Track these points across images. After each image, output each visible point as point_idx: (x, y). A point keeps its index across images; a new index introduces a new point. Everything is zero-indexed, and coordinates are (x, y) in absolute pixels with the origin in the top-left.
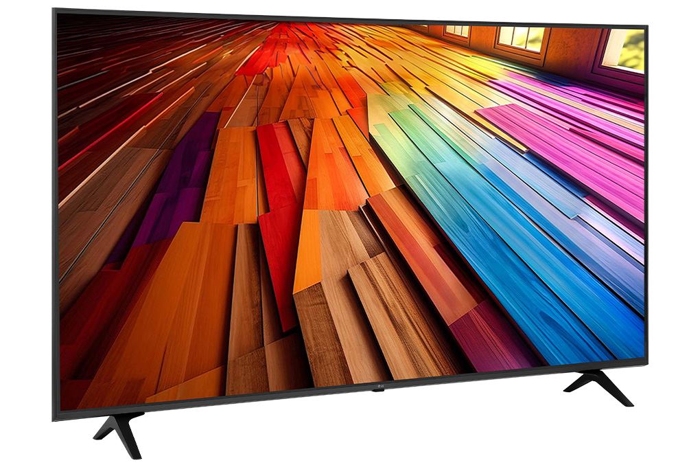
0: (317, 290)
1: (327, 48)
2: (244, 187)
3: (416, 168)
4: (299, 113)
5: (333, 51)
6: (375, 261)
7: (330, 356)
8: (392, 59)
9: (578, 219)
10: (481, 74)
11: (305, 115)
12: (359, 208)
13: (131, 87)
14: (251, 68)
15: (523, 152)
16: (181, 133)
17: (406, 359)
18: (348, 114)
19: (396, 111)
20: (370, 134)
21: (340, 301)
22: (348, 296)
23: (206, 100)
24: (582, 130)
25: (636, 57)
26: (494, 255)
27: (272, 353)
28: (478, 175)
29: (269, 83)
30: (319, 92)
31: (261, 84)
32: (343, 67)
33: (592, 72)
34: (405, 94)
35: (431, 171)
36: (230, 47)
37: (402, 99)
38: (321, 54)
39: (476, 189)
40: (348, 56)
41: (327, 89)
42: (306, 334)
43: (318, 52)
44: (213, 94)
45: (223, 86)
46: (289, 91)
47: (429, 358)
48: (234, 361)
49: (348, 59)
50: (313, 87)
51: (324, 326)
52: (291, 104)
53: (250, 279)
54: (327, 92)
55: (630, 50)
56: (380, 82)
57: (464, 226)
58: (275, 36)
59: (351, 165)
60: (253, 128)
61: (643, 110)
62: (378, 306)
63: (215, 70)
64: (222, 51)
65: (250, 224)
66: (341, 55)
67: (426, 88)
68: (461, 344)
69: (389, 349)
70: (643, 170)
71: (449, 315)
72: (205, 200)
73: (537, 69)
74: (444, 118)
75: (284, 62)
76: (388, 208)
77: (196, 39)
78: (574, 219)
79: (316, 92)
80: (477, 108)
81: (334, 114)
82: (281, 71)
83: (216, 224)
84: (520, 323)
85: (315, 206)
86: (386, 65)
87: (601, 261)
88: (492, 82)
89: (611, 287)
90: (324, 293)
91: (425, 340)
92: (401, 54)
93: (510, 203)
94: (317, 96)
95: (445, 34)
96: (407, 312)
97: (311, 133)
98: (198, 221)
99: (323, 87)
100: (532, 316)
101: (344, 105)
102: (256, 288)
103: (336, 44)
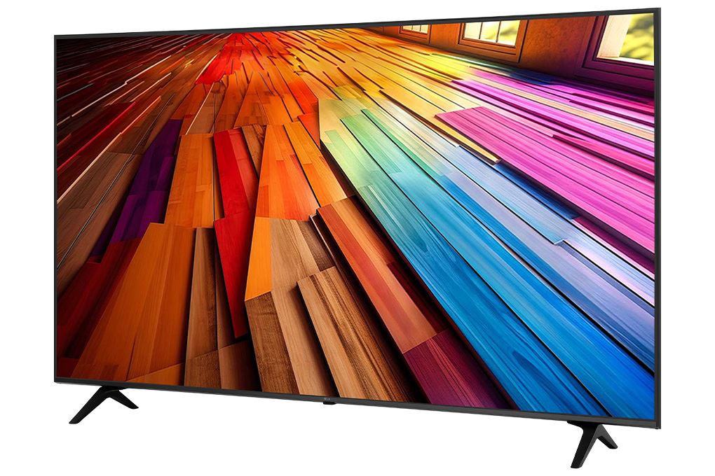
0: (267, 299)
1: (279, 54)
2: (203, 192)
3: (368, 177)
4: (252, 120)
5: (285, 56)
6: (325, 274)
7: (279, 368)
8: (344, 62)
9: (564, 244)
10: (444, 74)
11: (258, 122)
12: (310, 218)
13: (110, 98)
14: (209, 77)
15: (493, 163)
16: (149, 139)
17: (356, 384)
18: (300, 120)
19: (348, 116)
20: (321, 141)
21: (290, 313)
22: (297, 309)
23: (171, 108)
24: (568, 136)
25: (646, 45)
26: (456, 278)
27: (224, 356)
28: (439, 188)
29: (225, 91)
30: (272, 98)
31: (218, 92)
32: (295, 72)
33: (583, 67)
34: (358, 98)
35: (385, 182)
36: (191, 57)
37: (354, 104)
38: (274, 60)
39: (435, 202)
40: (300, 61)
41: (279, 95)
42: (257, 343)
43: (271, 57)
44: (176, 103)
45: (185, 94)
46: (244, 98)
47: (381, 386)
48: (192, 360)
49: (299, 64)
50: (266, 93)
51: (274, 337)
52: (245, 110)
53: (206, 282)
54: (279, 98)
55: (636, 37)
56: (331, 87)
57: (422, 245)
58: (231, 44)
59: (302, 173)
60: (211, 135)
61: (652, 111)
62: (328, 323)
63: (179, 80)
64: (184, 62)
65: (207, 229)
66: (292, 60)
67: (380, 91)
68: (416, 375)
69: (338, 370)
70: (653, 186)
71: (404, 343)
72: (169, 203)
73: (511, 66)
74: (400, 124)
75: (239, 69)
76: (339, 220)
77: (162, 51)
78: (559, 245)
79: (268, 98)
80: (438, 112)
81: (285, 120)
82: (236, 78)
83: (178, 226)
84: (487, 361)
85: (266, 214)
86: (338, 68)
87: (595, 298)
88: (455, 83)
89: (609, 332)
90: (273, 304)
91: (376, 366)
92: (354, 55)
93: (476, 221)
94: (270, 103)
95: (402, 32)
96: (358, 332)
97: (263, 139)
98: (163, 223)
99: (275, 93)
100: (502, 355)
101: (296, 112)
102: (211, 291)
103: (288, 49)
